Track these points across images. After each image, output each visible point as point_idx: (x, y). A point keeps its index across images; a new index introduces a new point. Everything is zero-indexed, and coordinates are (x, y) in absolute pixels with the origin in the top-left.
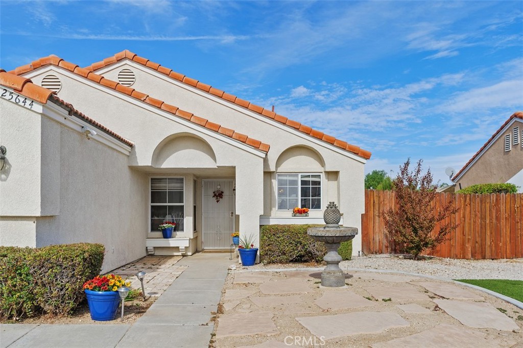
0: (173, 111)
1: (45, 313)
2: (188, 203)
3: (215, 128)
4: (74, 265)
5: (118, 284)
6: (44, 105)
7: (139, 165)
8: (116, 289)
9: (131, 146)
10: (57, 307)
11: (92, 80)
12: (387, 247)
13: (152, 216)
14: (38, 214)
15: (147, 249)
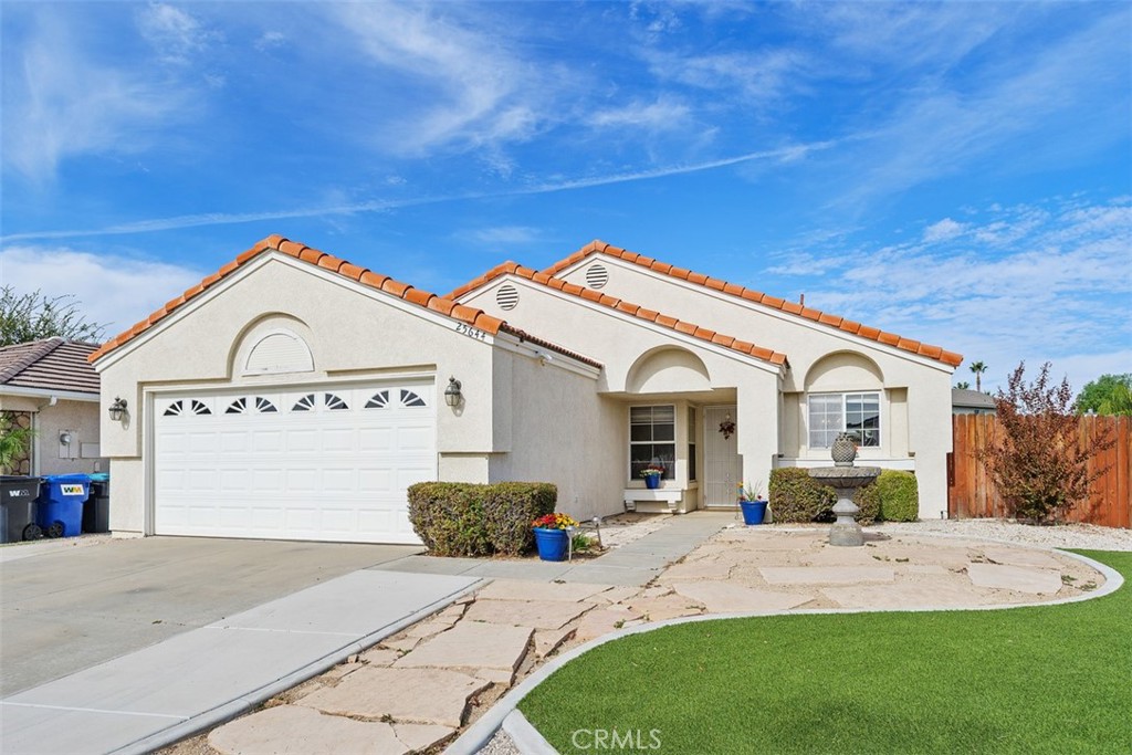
0: (652, 317)
1: (498, 551)
2: (681, 442)
3: (708, 337)
4: (522, 502)
5: (566, 522)
6: (495, 336)
7: (611, 390)
8: (563, 527)
9: (599, 367)
10: (507, 545)
11: (553, 288)
12: (1002, 507)
13: (632, 460)
14: (491, 450)
15: (625, 504)
